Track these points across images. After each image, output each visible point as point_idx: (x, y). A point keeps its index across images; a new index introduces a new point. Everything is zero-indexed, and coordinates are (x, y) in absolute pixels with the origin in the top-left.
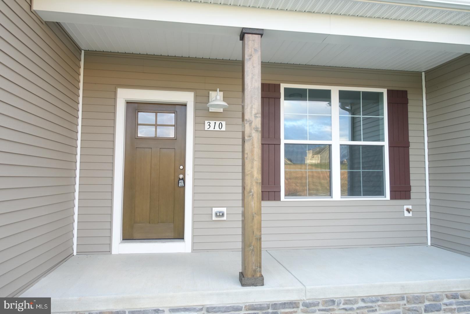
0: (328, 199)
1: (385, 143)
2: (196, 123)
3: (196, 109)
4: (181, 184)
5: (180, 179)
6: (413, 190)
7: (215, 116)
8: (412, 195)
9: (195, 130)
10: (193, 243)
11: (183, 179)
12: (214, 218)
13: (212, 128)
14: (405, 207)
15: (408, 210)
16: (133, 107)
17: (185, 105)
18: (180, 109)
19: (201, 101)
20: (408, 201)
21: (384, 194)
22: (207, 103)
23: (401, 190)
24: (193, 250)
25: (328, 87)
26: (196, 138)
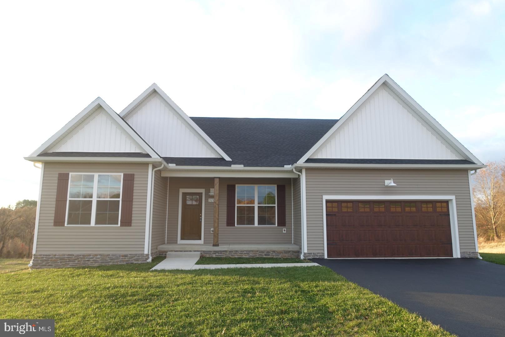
0: (253, 226)
1: (276, 205)
2: (205, 199)
3: (205, 195)
4: (200, 221)
6: (287, 223)
7: (212, 197)
8: (287, 225)
9: (205, 202)
10: (204, 241)
11: (201, 219)
12: (211, 232)
13: (211, 201)
15: (285, 230)
16: (185, 194)
17: (202, 193)
18: (200, 194)
19: (207, 192)
20: (285, 227)
21: (275, 224)
22: (210, 192)
23: (282, 223)
24: (204, 243)
25: (254, 185)
26: (205, 204)
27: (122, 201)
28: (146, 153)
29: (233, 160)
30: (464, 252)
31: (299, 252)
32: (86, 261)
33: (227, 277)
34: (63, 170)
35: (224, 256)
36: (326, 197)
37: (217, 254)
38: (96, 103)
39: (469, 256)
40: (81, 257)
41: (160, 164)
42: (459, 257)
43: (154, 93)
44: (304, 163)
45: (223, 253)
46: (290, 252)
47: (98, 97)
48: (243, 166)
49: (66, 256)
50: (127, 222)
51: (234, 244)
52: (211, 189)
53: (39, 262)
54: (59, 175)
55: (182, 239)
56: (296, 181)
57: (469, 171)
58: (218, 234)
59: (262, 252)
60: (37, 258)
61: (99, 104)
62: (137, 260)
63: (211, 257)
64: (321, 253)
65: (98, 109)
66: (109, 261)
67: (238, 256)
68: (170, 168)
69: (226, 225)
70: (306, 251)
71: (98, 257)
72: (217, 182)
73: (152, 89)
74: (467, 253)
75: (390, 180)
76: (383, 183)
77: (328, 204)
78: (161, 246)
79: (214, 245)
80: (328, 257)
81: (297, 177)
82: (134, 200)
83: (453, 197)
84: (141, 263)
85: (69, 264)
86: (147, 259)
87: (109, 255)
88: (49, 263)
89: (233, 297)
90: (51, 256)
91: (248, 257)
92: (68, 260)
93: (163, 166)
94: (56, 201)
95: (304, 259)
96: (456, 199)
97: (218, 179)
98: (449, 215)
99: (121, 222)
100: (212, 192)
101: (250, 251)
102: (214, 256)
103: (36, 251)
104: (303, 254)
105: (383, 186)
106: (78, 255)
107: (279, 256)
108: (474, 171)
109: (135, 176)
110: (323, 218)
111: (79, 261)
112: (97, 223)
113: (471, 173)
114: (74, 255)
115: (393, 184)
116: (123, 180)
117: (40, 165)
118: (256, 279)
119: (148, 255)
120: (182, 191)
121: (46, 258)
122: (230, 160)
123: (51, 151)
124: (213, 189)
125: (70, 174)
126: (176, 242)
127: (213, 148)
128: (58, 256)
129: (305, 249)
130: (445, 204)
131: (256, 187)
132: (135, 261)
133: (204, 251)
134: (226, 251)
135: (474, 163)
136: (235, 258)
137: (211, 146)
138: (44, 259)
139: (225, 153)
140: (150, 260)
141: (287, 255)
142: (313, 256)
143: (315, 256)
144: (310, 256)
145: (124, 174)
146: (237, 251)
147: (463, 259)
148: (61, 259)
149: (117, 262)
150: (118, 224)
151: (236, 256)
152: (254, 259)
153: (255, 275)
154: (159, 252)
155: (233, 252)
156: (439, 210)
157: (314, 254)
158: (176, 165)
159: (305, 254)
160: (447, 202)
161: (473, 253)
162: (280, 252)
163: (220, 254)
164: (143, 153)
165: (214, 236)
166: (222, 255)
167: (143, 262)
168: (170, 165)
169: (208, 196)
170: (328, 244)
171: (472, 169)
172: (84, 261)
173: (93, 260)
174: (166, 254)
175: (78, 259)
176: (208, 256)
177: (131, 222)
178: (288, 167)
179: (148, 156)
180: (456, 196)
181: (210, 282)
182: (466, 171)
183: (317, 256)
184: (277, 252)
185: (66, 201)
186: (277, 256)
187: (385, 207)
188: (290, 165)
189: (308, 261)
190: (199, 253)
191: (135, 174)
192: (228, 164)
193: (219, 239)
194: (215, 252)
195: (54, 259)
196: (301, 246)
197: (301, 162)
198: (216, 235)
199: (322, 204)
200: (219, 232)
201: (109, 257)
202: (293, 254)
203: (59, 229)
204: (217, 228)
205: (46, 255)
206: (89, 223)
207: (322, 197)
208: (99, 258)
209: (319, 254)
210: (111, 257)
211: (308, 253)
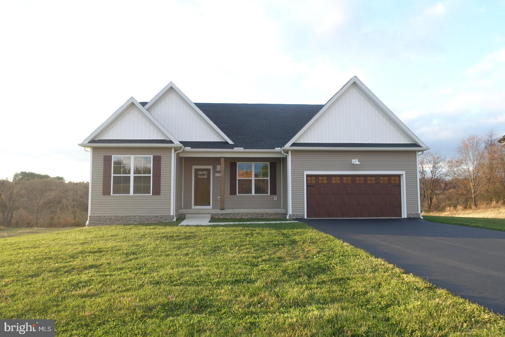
0: (251, 195)
1: (269, 178)
2: (213, 174)
3: (213, 170)
4: (209, 190)
5: (209, 189)
6: (277, 192)
7: (219, 172)
8: (277, 194)
9: (213, 176)
10: (213, 206)
11: (210, 189)
12: (218, 200)
13: (217, 175)
14: (275, 197)
15: (275, 198)
16: (196, 170)
17: (210, 169)
18: (209, 170)
19: (215, 168)
20: (275, 195)
21: (268, 193)
22: (216, 169)
23: (274, 192)
24: (213, 208)
25: (251, 163)
26: (213, 178)
27: (153, 176)
28: (169, 140)
29: (235, 144)
30: (410, 214)
31: (286, 214)
32: (128, 220)
33: (234, 228)
34: (108, 154)
35: (229, 218)
36: (306, 173)
37: (224, 216)
38: (130, 102)
39: (413, 217)
40: (125, 217)
41: (181, 148)
42: (406, 217)
43: (171, 89)
44: (290, 146)
45: (228, 215)
46: (279, 214)
47: (131, 97)
48: (243, 148)
49: (113, 217)
50: (157, 192)
51: (236, 208)
52: (217, 166)
53: (94, 221)
54: (104, 157)
55: (195, 205)
56: (284, 160)
57: (417, 152)
58: (224, 201)
59: (258, 214)
60: (92, 218)
61: (132, 102)
62: (166, 220)
63: (219, 218)
64: (302, 214)
65: (131, 106)
66: (145, 220)
67: (240, 218)
68: (186, 150)
69: (229, 194)
70: (291, 213)
71: (137, 217)
72: (222, 160)
73: (169, 86)
74: (412, 214)
75: (356, 159)
76: (350, 162)
77: (308, 177)
78: (180, 210)
79: (221, 209)
80: (307, 217)
81: (285, 156)
82: (161, 176)
83: (403, 173)
84: (169, 222)
85: (115, 223)
86: (173, 219)
87: (145, 216)
88: (101, 222)
89: (240, 237)
90: (102, 217)
91: (247, 218)
92: (115, 220)
93: (182, 149)
94: (104, 176)
95: (289, 219)
96: (406, 173)
97: (223, 159)
98: (400, 186)
99: (152, 192)
100: (218, 168)
101: (248, 214)
102: (221, 217)
103: (91, 213)
104: (288, 215)
105: (351, 164)
106: (122, 217)
107: (271, 217)
108: (421, 152)
109: (162, 158)
110: (304, 188)
111: (123, 221)
112: (134, 193)
113: (419, 154)
114: (119, 216)
115: (357, 163)
116: (153, 161)
117: (89, 149)
118: (254, 229)
119: (173, 216)
120: (194, 167)
121: (98, 218)
122: (233, 143)
123: (97, 139)
124: (220, 166)
125: (113, 156)
126: (190, 207)
127: (219, 134)
128: (107, 217)
129: (290, 212)
130: (398, 178)
131: (253, 164)
132: (164, 220)
133: (213, 214)
134: (230, 214)
135: (420, 146)
136: (237, 219)
137: (217, 132)
138: (97, 219)
139: (228, 137)
140: (175, 220)
141: (277, 216)
142: (296, 217)
143: (297, 217)
144: (294, 217)
145: (153, 156)
146: (239, 214)
147: (408, 219)
148: (109, 219)
149: (151, 221)
150: (150, 193)
151: (238, 218)
152: (252, 219)
153: (253, 227)
154: (179, 214)
155: (235, 214)
156: (393, 182)
157: (296, 215)
158: (191, 148)
159: (290, 215)
160: (399, 176)
161: (416, 214)
162: (272, 214)
163: (226, 216)
164: (167, 140)
165: (221, 202)
166: (227, 216)
167: (170, 221)
168: (186, 148)
169: (215, 171)
170: (307, 208)
171: (419, 151)
172: (127, 221)
173: (133, 220)
174: (185, 216)
175: (122, 219)
176: (217, 217)
177: (160, 192)
178: (278, 149)
179: (171, 142)
180: (406, 171)
181: (223, 230)
182: (415, 152)
183: (299, 216)
184: (269, 214)
185: (111, 176)
186: (269, 217)
187: (351, 180)
188: (279, 147)
189: (292, 220)
190: (210, 215)
191: (162, 156)
192: (231, 147)
193: (225, 205)
194: (222, 214)
195: (104, 219)
196: (287, 209)
197: (288, 146)
198: (222, 201)
199: (304, 178)
200: (225, 200)
201: (144, 218)
202: (281, 216)
203: (107, 197)
204: (223, 197)
205: (99, 217)
206: (129, 193)
207: (304, 172)
208: (137, 219)
209: (300, 215)
210: (146, 218)
211: (292, 215)
